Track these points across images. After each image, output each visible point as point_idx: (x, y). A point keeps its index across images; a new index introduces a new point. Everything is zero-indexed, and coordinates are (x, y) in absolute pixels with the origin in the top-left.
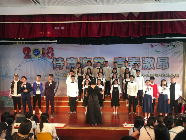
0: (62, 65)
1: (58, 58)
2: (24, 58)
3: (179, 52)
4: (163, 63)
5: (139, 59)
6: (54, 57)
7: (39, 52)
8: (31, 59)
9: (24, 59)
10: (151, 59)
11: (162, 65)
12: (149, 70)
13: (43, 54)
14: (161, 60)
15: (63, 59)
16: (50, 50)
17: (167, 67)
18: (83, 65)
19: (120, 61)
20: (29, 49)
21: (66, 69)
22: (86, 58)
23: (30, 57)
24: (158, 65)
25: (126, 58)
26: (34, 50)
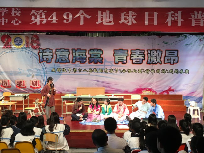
0: (50, 57)
2: (3, 48)
3: (191, 43)
4: (171, 57)
5: (143, 51)
6: (41, 47)
7: (22, 41)
8: (12, 49)
9: (3, 50)
10: (158, 52)
11: (170, 59)
12: (155, 65)
13: (27, 43)
14: (169, 54)
15: (51, 50)
16: (35, 39)
17: (176, 61)
18: (76, 58)
19: (121, 54)
20: (9, 38)
21: (55, 62)
22: (80, 49)
23: (11, 48)
24: (166, 58)
25: (128, 50)
26: (15, 39)
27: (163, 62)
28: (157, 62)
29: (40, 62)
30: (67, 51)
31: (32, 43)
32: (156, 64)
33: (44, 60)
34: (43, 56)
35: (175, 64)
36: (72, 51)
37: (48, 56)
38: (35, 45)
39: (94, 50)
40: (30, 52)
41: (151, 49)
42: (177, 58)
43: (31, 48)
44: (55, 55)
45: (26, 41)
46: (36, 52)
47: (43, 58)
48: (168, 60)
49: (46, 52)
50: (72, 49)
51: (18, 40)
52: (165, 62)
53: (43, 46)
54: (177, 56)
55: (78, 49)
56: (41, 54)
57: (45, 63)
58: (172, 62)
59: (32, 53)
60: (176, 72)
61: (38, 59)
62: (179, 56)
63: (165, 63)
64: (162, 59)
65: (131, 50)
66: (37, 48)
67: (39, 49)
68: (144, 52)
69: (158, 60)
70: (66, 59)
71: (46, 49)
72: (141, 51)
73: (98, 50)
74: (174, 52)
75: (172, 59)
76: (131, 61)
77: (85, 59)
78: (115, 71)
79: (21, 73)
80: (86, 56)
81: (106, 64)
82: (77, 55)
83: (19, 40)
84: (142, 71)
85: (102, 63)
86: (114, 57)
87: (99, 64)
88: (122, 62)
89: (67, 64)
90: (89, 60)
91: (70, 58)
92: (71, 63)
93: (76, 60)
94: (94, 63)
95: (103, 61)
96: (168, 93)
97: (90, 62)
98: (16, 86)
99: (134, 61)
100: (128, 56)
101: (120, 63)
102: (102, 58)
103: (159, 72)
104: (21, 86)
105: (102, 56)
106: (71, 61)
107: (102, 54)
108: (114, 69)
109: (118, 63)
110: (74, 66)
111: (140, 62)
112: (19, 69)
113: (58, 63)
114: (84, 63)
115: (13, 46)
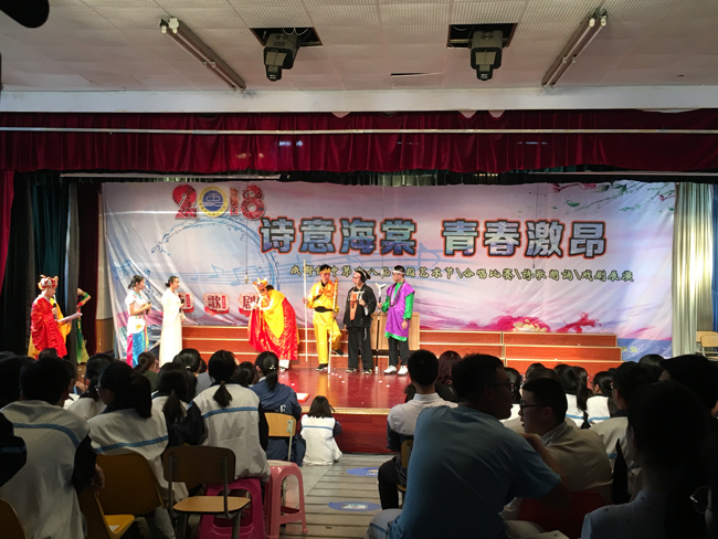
1: (275, 218)
2: (178, 217)
3: (638, 206)
4: (587, 239)
6: (266, 215)
7: (222, 200)
8: (198, 220)
9: (178, 222)
10: (554, 226)
11: (585, 245)
12: (545, 259)
13: (234, 204)
14: (582, 231)
15: (290, 221)
16: (253, 196)
17: (600, 250)
18: (350, 241)
19: (460, 232)
20: (191, 192)
21: (300, 250)
22: (360, 220)
23: (195, 215)
24: (574, 243)
25: (477, 223)
26: (207, 195)
27: (566, 253)
28: (550, 252)
29: (263, 251)
30: (328, 223)
31: (245, 205)
32: (547, 256)
33: (273, 247)
34: (271, 235)
35: (597, 258)
36: (342, 224)
37: (282, 235)
38: (252, 209)
39: (393, 221)
40: (240, 226)
41: (535, 220)
42: (602, 242)
43: (242, 217)
44: (299, 234)
45: (231, 200)
46: (255, 225)
47: (271, 241)
48: (578, 246)
49: (278, 227)
50: (341, 220)
51: (212, 199)
52: (572, 252)
53: (271, 213)
54: (603, 238)
55: (354, 219)
56: (266, 232)
57: (275, 253)
58: (590, 253)
59: (244, 229)
60: (599, 276)
61: (260, 243)
62: (606, 236)
63: (570, 255)
64: (565, 245)
65: (486, 222)
66: (257, 216)
67: (262, 219)
68: (519, 226)
69: (554, 247)
70: (325, 244)
71: (279, 218)
72: (510, 225)
73: (403, 221)
74: (595, 226)
75: (590, 244)
76: (486, 249)
77: (373, 243)
78: (444, 274)
79: (216, 277)
80: (375, 236)
81: (424, 255)
82: (354, 234)
83: (216, 199)
84: (513, 273)
85: (413, 254)
86: (442, 240)
87: (406, 255)
88: (463, 251)
89: (329, 255)
90: (381, 244)
91: (335, 241)
92: (337, 254)
93: (350, 247)
94: (395, 254)
95: (417, 248)
96: (579, 330)
97: (384, 252)
98: (206, 309)
99: (493, 250)
100: (478, 236)
101: (459, 254)
102: (415, 241)
103: (556, 278)
104: (218, 309)
105: (414, 236)
106: (338, 248)
107: (415, 231)
108: (442, 268)
109: (453, 254)
110: (345, 260)
111: (508, 252)
112: (214, 267)
113: (307, 254)
114: (370, 252)
115: (201, 213)
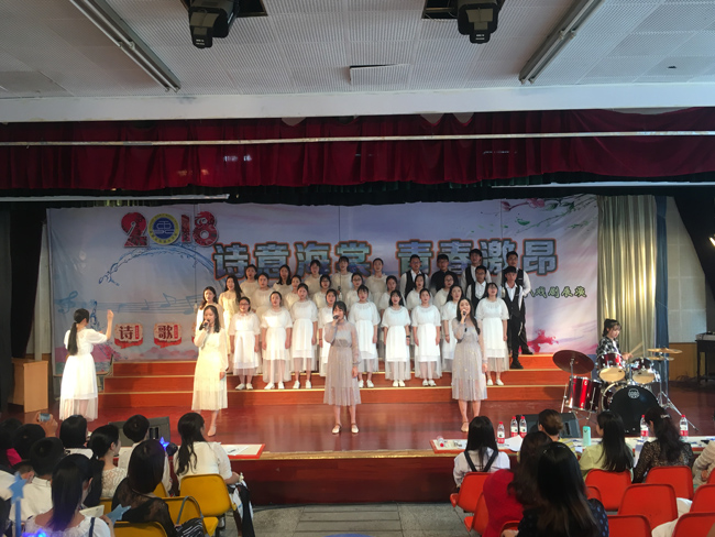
0: (242, 264)
1: (229, 243)
2: (127, 245)
3: (586, 223)
4: (539, 256)
5: (470, 244)
7: (173, 228)
8: (149, 248)
9: (127, 250)
10: (506, 244)
11: (537, 263)
13: (185, 232)
14: (534, 248)
15: (244, 246)
16: (205, 222)
17: (552, 266)
20: (140, 221)
22: (315, 243)
23: (145, 244)
24: (527, 260)
25: (431, 243)
26: (156, 222)
29: (217, 278)
30: (282, 248)
31: (197, 232)
34: (225, 261)
35: (549, 275)
36: (296, 249)
38: (205, 235)
41: (488, 239)
42: (553, 259)
43: (195, 244)
44: (253, 260)
49: (231, 253)
50: (296, 244)
51: (162, 226)
53: (224, 239)
54: (554, 255)
55: (309, 243)
56: (219, 258)
58: (542, 270)
60: (553, 292)
66: (210, 242)
67: (215, 245)
71: (233, 244)
72: (463, 245)
74: (546, 243)
75: (542, 261)
77: (329, 266)
79: (169, 305)
80: (330, 259)
83: (167, 226)
86: (397, 261)
96: (537, 349)
100: (433, 257)
104: (169, 340)
107: (370, 253)
112: (166, 296)
